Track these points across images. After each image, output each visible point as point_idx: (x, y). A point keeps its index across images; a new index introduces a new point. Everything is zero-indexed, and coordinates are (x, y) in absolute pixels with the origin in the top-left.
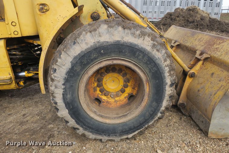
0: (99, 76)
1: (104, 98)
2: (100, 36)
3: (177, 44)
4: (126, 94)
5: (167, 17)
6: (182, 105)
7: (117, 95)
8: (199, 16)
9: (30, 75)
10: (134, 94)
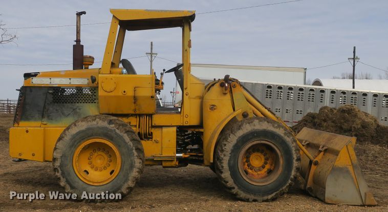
0: (248, 154)
1: (250, 171)
2: (255, 126)
3: (307, 143)
4: (265, 170)
5: (306, 121)
6: (310, 188)
7: (260, 170)
8: (359, 122)
9: (187, 156)
10: (272, 169)
